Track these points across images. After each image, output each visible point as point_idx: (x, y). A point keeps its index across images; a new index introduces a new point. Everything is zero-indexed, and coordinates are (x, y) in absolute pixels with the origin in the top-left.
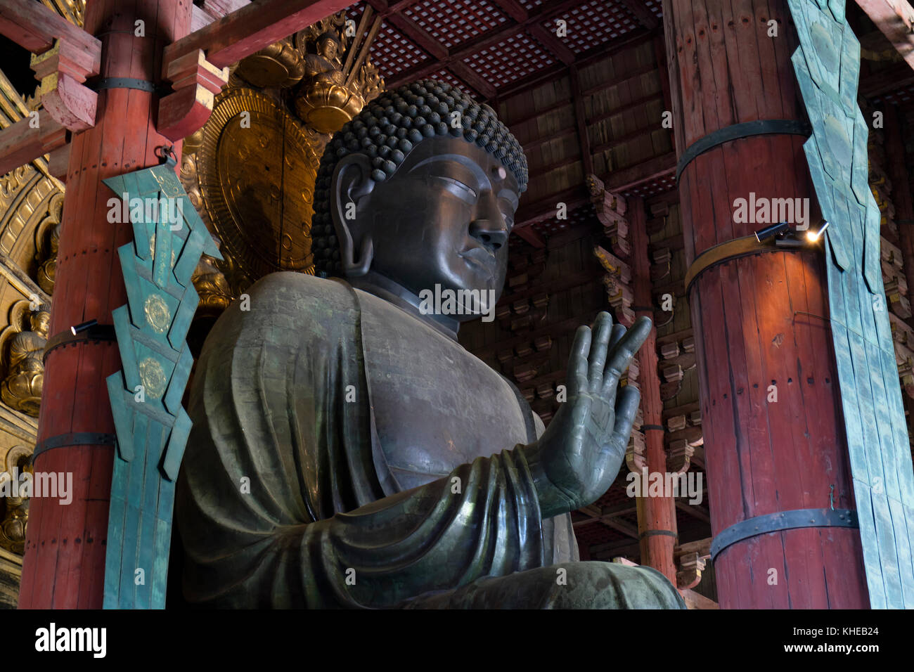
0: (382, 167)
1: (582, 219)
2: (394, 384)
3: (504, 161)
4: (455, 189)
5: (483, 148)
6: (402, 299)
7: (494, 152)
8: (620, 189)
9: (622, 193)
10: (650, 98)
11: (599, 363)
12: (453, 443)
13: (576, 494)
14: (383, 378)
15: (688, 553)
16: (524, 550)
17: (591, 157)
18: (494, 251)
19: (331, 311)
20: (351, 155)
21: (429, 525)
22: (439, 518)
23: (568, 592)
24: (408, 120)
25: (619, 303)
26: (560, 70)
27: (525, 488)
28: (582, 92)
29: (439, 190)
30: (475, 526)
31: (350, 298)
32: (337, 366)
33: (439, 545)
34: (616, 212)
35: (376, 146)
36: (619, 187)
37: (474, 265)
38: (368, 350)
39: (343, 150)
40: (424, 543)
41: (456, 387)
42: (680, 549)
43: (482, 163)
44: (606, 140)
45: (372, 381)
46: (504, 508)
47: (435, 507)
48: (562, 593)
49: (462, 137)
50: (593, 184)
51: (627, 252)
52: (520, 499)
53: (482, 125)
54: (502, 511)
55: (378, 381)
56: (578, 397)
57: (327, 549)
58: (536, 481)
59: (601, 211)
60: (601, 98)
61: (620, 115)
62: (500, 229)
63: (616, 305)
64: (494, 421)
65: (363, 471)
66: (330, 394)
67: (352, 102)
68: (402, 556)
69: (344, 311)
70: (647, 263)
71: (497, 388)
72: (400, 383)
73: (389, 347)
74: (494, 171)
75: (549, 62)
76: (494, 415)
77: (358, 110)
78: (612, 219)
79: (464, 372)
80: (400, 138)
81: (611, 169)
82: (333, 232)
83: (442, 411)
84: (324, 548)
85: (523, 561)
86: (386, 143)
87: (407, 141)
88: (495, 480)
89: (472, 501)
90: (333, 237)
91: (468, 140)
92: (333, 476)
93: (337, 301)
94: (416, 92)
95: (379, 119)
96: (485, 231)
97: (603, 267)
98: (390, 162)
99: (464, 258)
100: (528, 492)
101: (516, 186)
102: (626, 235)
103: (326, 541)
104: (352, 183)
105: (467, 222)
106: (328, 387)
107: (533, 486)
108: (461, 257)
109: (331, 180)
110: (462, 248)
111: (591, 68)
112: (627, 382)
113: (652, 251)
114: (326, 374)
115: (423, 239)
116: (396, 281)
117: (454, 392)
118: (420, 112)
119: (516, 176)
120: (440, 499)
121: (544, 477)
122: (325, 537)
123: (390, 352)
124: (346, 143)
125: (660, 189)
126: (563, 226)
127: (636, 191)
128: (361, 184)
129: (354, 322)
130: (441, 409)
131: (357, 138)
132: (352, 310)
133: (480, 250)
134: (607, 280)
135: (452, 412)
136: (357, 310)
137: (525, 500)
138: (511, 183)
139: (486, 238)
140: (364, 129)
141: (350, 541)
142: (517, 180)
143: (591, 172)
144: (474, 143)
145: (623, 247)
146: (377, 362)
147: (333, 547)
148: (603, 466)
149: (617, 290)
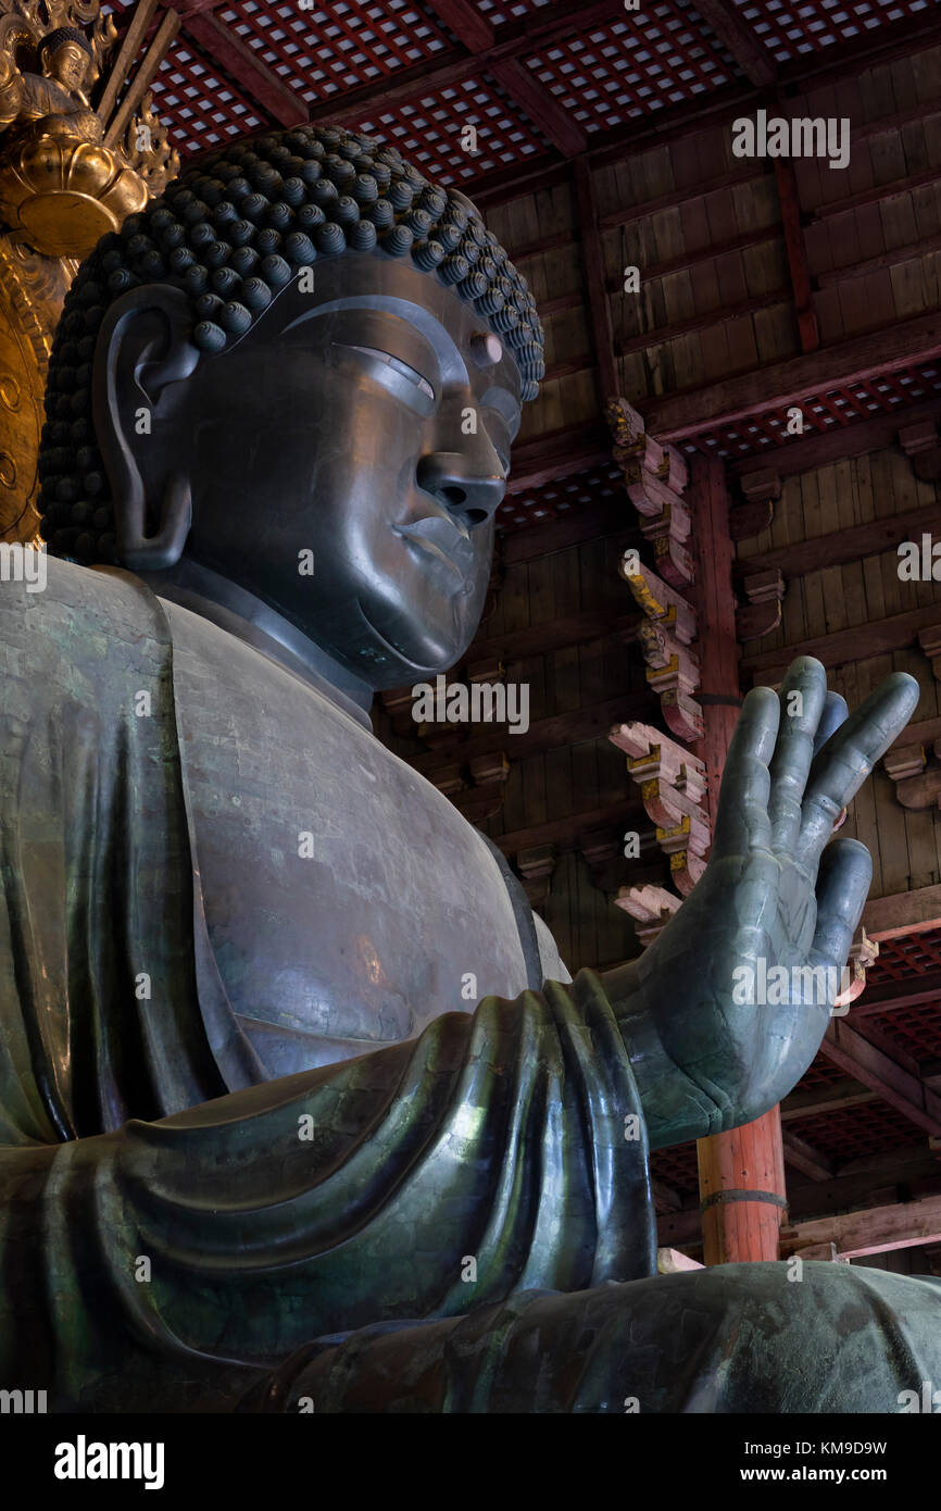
0: (221, 317)
1: (585, 499)
2: (248, 821)
3: (497, 322)
4: (389, 376)
5: (454, 287)
6: (255, 626)
7: (476, 301)
8: (679, 434)
9: (679, 445)
10: (757, 236)
11: (795, 779)
12: (382, 966)
13: (730, 1096)
14: (223, 806)
15: (812, 1243)
16: (607, 1228)
17: (615, 362)
18: (470, 529)
19: (104, 640)
20: (142, 287)
21: (371, 1157)
22: (396, 1140)
23: (766, 1337)
24: (284, 212)
25: (671, 686)
26: (552, 168)
27: (609, 1073)
28: (598, 218)
29: (352, 378)
30: (486, 1164)
31: (147, 615)
32: (116, 772)
33: (396, 1206)
34: (666, 484)
35: (204, 269)
36: (677, 429)
37: (427, 557)
38: (188, 737)
39: (125, 276)
40: (356, 1203)
41: (384, 836)
42: (794, 1235)
43: (450, 322)
44: (651, 325)
45: (199, 814)
46: (559, 1124)
47: (388, 1112)
48: (751, 1337)
49: (408, 258)
50: (621, 420)
51: (688, 575)
52: (597, 1101)
53: (455, 233)
54: (554, 1130)
55: (213, 813)
56: (749, 861)
57: (110, 1207)
58: (638, 1058)
59: (636, 480)
60: (641, 233)
61: (684, 273)
62: (489, 476)
63: (663, 688)
64: (463, 921)
65: (171, 1023)
66: (99, 838)
67: (123, 185)
68: (299, 1233)
69: (134, 643)
70: (729, 602)
71: (466, 848)
72: (264, 820)
73: (236, 734)
74: (476, 344)
75: (528, 149)
76: (465, 910)
77: (136, 205)
78: (659, 500)
79: (398, 805)
80: (263, 254)
81: (659, 390)
82: (97, 463)
83: (357, 891)
84: (103, 1205)
85: (606, 1255)
86: (231, 262)
87: (279, 258)
88: (536, 1053)
89: (478, 1104)
90: (95, 475)
91: (420, 266)
92: (100, 1033)
93: (118, 618)
94: (297, 149)
95: (212, 207)
96: (455, 478)
97: (636, 604)
98: (239, 306)
99: (405, 538)
100: (617, 1086)
101: (518, 385)
102: (687, 537)
103: (105, 1187)
104: (145, 354)
105: (413, 455)
106: (94, 820)
107: (629, 1071)
108: (398, 535)
109: (94, 343)
110: (401, 517)
111: (620, 166)
112: (685, 858)
113: (740, 575)
114: (89, 789)
115: (313, 487)
116: (243, 585)
117: (381, 849)
118: (312, 195)
119: (520, 360)
120: (398, 1096)
121: (658, 1051)
122: (104, 1177)
123: (238, 744)
124: (130, 261)
125: (764, 440)
126: (539, 514)
127: (711, 442)
128: (165, 356)
129: (157, 669)
130: (354, 885)
131: (158, 249)
132: (150, 642)
133: (440, 521)
134: (647, 632)
135: (379, 895)
136: (162, 643)
137: (609, 1104)
138: (506, 375)
139: (455, 495)
140: (178, 229)
141: (169, 1191)
142: (519, 370)
143: (613, 393)
144: (433, 274)
145: (681, 563)
146: (209, 766)
147: (124, 1201)
148: (790, 1028)
149: (666, 656)
